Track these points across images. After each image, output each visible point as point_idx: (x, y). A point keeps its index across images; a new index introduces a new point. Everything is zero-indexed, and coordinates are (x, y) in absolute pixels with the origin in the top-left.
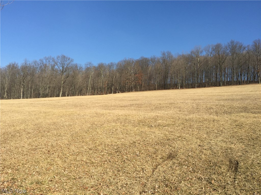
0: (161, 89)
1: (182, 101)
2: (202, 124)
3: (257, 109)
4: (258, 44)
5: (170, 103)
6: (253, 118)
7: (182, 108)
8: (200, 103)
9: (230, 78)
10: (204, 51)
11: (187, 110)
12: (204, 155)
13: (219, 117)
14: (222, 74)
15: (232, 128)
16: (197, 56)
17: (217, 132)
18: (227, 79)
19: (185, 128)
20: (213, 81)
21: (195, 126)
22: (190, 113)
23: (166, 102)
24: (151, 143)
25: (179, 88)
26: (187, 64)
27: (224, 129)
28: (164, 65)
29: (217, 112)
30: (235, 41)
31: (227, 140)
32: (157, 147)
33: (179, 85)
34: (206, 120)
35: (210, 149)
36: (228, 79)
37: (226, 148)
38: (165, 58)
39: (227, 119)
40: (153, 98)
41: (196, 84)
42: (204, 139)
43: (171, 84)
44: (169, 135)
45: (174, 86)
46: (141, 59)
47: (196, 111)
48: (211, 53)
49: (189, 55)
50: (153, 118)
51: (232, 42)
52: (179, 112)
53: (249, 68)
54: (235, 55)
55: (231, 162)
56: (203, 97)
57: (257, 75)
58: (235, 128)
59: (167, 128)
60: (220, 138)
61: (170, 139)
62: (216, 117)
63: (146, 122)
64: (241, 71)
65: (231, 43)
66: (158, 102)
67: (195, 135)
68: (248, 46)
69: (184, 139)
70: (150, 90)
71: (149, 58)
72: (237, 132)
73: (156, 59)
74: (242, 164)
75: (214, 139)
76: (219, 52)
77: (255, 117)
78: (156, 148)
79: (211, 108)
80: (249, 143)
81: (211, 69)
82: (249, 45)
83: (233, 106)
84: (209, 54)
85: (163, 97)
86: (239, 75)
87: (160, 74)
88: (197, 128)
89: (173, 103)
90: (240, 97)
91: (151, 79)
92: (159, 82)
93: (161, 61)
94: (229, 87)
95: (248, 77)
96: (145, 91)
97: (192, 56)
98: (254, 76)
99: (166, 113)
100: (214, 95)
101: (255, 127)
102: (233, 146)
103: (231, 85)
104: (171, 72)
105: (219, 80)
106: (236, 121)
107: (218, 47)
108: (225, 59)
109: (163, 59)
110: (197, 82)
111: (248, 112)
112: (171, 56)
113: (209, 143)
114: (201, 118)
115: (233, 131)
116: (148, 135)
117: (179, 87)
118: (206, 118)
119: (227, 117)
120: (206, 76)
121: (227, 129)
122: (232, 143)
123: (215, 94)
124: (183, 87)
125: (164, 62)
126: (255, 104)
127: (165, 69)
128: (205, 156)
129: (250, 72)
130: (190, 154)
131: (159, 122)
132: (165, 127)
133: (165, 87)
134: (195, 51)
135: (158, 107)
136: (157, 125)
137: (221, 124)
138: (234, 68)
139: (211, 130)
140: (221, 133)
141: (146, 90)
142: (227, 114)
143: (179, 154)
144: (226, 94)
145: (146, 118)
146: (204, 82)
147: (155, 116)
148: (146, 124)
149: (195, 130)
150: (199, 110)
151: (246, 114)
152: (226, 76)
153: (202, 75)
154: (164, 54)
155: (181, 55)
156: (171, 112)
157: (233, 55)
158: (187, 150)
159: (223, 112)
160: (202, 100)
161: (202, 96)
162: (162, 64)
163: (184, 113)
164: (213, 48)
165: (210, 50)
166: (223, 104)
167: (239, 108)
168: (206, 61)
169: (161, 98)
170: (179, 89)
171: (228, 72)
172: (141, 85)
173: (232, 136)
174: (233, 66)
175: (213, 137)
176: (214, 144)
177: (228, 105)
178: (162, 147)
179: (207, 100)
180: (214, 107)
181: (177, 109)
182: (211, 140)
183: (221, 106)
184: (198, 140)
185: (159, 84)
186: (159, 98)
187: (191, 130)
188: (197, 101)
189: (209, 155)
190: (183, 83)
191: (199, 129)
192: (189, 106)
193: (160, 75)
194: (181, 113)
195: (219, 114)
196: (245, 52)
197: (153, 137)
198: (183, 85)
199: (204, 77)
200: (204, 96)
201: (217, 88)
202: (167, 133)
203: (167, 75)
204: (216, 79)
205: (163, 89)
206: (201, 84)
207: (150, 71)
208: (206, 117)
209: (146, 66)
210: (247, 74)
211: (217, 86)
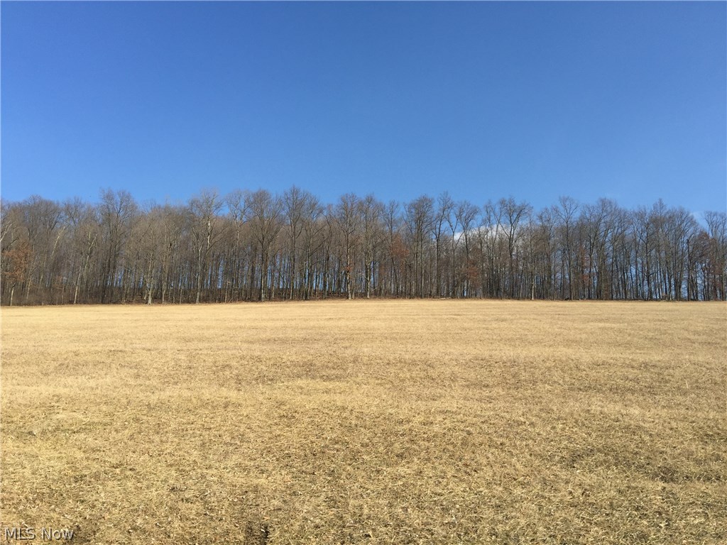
0: (89, 300)
1: (148, 345)
2: (192, 417)
3: (334, 369)
4: (350, 205)
5: (111, 351)
6: (323, 393)
7: (146, 367)
8: (200, 352)
9: (285, 281)
10: (225, 204)
11: (157, 374)
12: (181, 520)
13: (242, 393)
14: (266, 271)
15: (270, 426)
16: (207, 216)
17: (228, 440)
18: (279, 284)
19: (140, 433)
20: (245, 286)
21: (173, 426)
22: (164, 384)
23: (97, 348)
24: (16, 496)
25: (150, 301)
26: (177, 233)
27: (248, 430)
28: (106, 228)
29: (240, 378)
30: (302, 191)
31: (252, 464)
32: (33, 512)
33: (150, 294)
34: (205, 405)
35: (203, 497)
36: (281, 283)
37: (244, 489)
38: (111, 211)
39: (261, 398)
40: (56, 332)
41: (198, 293)
42: (189, 465)
43: (124, 286)
44: (85, 463)
45: (136, 296)
46: (32, 203)
47: (185, 377)
48: (244, 212)
49: (185, 209)
50: (43, 405)
51: (295, 192)
52: (132, 382)
53: (328, 259)
54: (299, 225)
55: (250, 531)
56: (211, 331)
57: (346, 278)
58: (276, 424)
59: (82, 436)
60: (235, 459)
61: (86, 476)
62: (233, 395)
63: (15, 419)
64: (311, 267)
65: (293, 194)
66: (72, 347)
67: (168, 456)
68: (330, 206)
69: (128, 473)
70: (52, 302)
71: (58, 204)
72: (279, 435)
73: (83, 210)
74: (277, 533)
75: (217, 464)
76: (262, 211)
77: (327, 392)
78: (29, 513)
79: (227, 365)
80: (304, 469)
81: (241, 253)
82: (332, 205)
83: (282, 359)
84: (239, 213)
85: (91, 328)
86: (307, 276)
87: (93, 254)
88: (175, 432)
89: (121, 351)
90: (302, 334)
91: (59, 269)
92: (85, 280)
93: (98, 215)
94: (281, 305)
95: (325, 282)
96: (36, 305)
97: (193, 213)
98: (339, 281)
99: (92, 383)
100: (241, 327)
101: (323, 419)
102: (262, 481)
103: (285, 298)
104: (128, 252)
105: (259, 286)
106: (283, 403)
107: (259, 199)
108: (276, 232)
109: (107, 210)
110: (202, 285)
111: (313, 378)
112: (133, 206)
113: (203, 476)
114: (193, 399)
115: (271, 433)
116: (11, 469)
117: (147, 298)
118: (209, 397)
119: (262, 393)
120: (226, 273)
121: (257, 429)
122: (262, 472)
123: (243, 325)
124: (161, 298)
125: (109, 220)
126: (332, 353)
127: (108, 243)
128: (181, 525)
129: (330, 269)
130: (139, 521)
131: (59, 416)
132: (76, 436)
133: (103, 297)
134: (201, 201)
135: (67, 366)
136: (50, 428)
137: (243, 415)
138: (296, 257)
139: (215, 436)
140: (239, 443)
141: (39, 303)
142: (263, 383)
143: (102, 528)
144: (270, 324)
145: (16, 407)
146: (220, 287)
147: (51, 397)
148: (13, 427)
149: (170, 440)
150: (194, 374)
151: (309, 381)
152: (277, 275)
153: (217, 269)
154: (109, 197)
155: (162, 206)
156: (106, 381)
157: (294, 223)
158: (132, 508)
159: (255, 376)
160: (209, 340)
161: (208, 328)
162: (100, 226)
163: (147, 383)
164: (248, 199)
165: (242, 204)
166: (259, 353)
167: (295, 366)
168: (229, 232)
169: (84, 333)
170: (147, 303)
171: (280, 265)
172: (24, 286)
173: (264, 450)
174: (292, 252)
175: (216, 457)
176: (216, 479)
177: (271, 356)
178: (53, 506)
179: (222, 341)
180: (234, 363)
181: (127, 369)
182: (210, 467)
183: (253, 359)
184: (173, 472)
185: (84, 286)
186: (77, 333)
187: (157, 438)
188: (192, 346)
189: (193, 519)
190: (162, 286)
191: (181, 433)
192: (168, 359)
193: (90, 257)
194: (139, 382)
195: (243, 383)
196: (321, 219)
197: (28, 473)
198: (161, 293)
199: (220, 272)
200: (214, 328)
201: (252, 307)
202: (79, 455)
203: (115, 261)
204: (252, 282)
205: (97, 303)
206: (212, 292)
207: (58, 244)
208: (206, 394)
209: (48, 227)
210: (324, 275)
211: (253, 301)
